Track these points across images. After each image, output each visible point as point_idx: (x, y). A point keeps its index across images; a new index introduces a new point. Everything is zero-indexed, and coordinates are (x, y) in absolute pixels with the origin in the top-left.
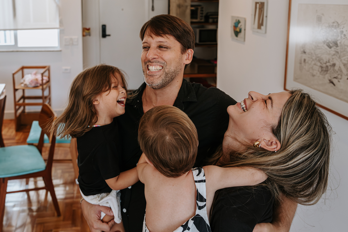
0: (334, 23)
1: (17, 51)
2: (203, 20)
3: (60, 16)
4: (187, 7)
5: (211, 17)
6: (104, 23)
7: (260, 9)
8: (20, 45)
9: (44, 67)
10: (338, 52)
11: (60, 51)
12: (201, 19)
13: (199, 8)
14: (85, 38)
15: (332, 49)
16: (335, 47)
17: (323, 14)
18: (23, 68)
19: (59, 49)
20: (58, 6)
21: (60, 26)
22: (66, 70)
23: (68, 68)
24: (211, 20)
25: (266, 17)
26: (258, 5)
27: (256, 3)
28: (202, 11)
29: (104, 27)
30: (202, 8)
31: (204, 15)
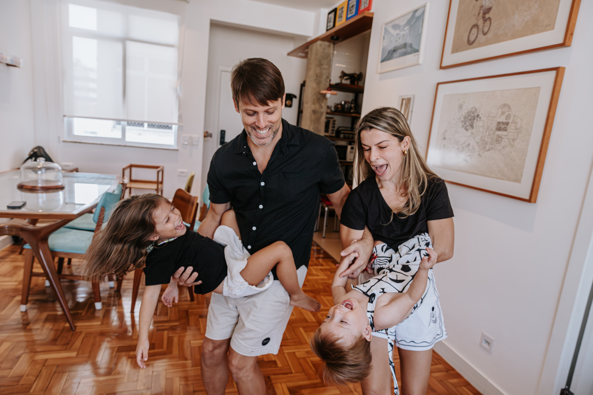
0: (472, 108)
1: (125, 146)
2: (334, 135)
3: (179, 109)
4: (322, 113)
5: (342, 132)
6: (223, 129)
7: (406, 104)
8: (128, 139)
9: (157, 167)
10: (473, 134)
11: (177, 150)
12: (332, 133)
13: (331, 120)
14: (206, 138)
15: (469, 131)
16: (471, 129)
17: (464, 102)
18: (131, 166)
19: (175, 147)
20: (178, 97)
21: (179, 121)
22: (182, 172)
23: (185, 171)
24: (342, 136)
25: (412, 112)
26: (404, 101)
27: (403, 100)
28: (334, 124)
29: (223, 132)
30: (334, 121)
31: (335, 129)
